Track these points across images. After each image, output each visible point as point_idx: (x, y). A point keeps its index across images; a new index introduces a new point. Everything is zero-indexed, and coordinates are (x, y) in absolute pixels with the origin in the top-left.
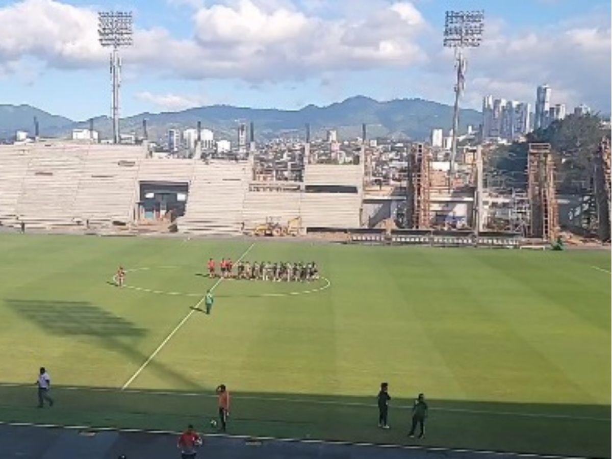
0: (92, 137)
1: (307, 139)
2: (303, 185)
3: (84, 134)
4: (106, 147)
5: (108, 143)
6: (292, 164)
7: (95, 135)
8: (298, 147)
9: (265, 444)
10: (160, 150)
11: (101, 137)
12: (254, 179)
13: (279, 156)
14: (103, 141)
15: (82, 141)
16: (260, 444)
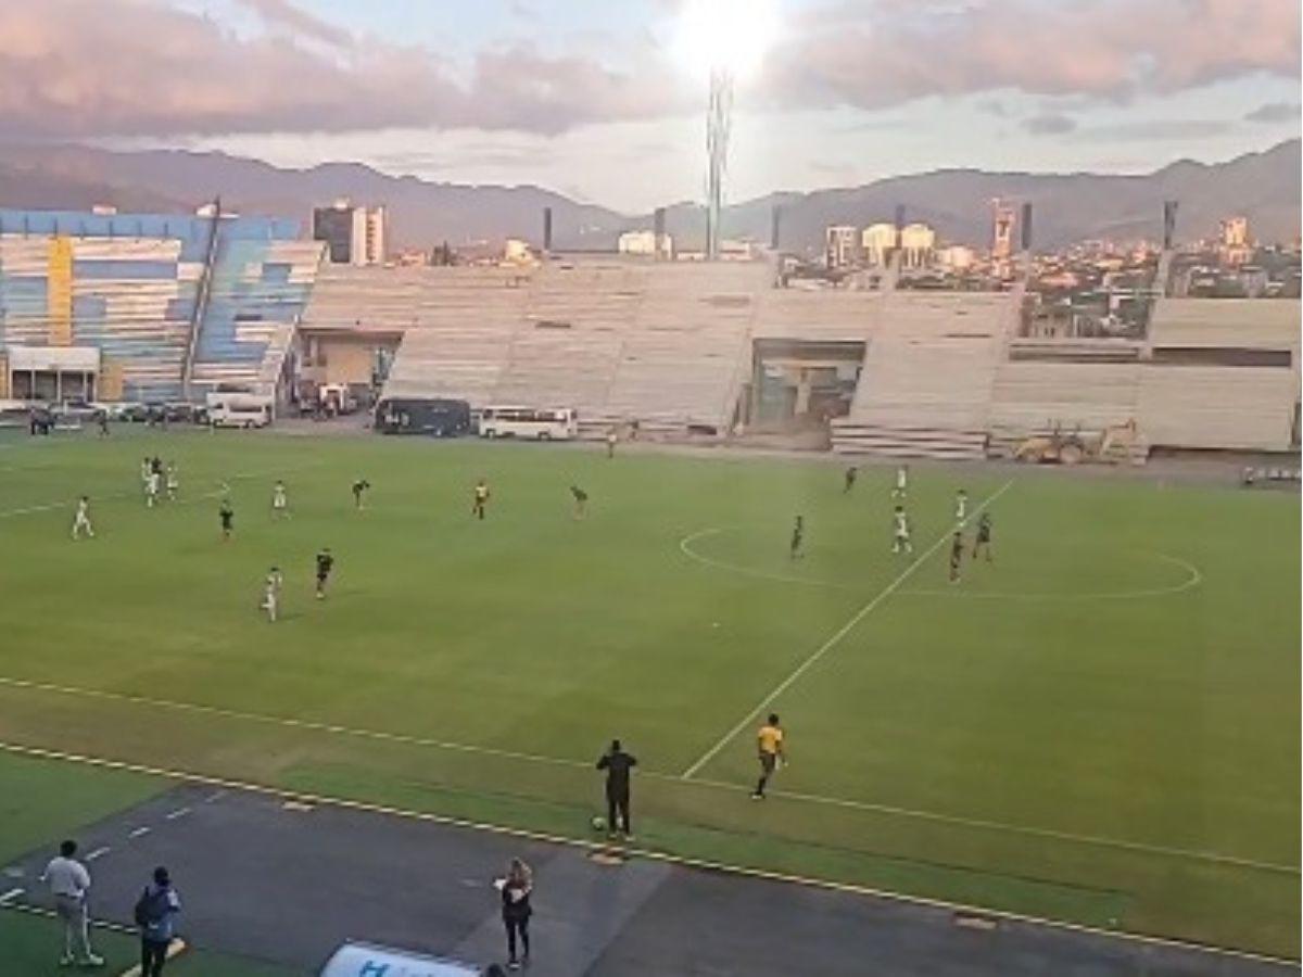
0: (658, 247)
1: (1167, 241)
2: (1145, 347)
3: (643, 242)
4: (690, 267)
5: (692, 258)
6: (1122, 301)
7: (667, 245)
8: (1141, 257)
9: (1005, 927)
10: (805, 271)
11: (677, 247)
12: (1025, 333)
13: (1091, 281)
14: (681, 256)
15: (639, 256)
16: (989, 925)
